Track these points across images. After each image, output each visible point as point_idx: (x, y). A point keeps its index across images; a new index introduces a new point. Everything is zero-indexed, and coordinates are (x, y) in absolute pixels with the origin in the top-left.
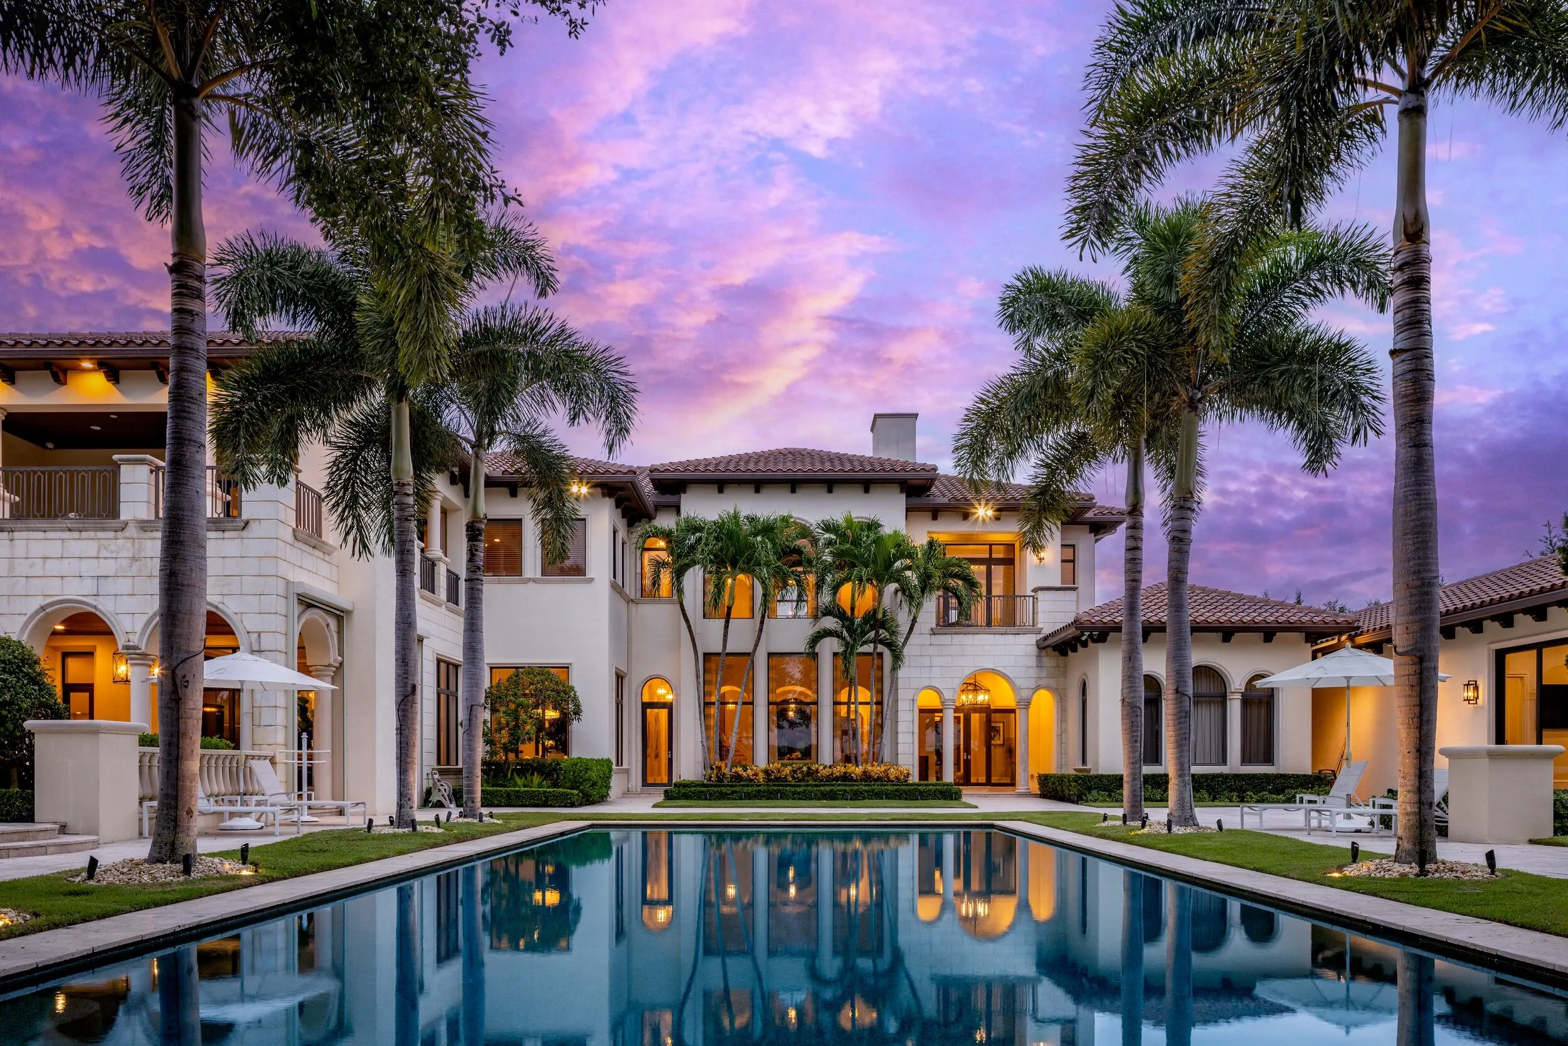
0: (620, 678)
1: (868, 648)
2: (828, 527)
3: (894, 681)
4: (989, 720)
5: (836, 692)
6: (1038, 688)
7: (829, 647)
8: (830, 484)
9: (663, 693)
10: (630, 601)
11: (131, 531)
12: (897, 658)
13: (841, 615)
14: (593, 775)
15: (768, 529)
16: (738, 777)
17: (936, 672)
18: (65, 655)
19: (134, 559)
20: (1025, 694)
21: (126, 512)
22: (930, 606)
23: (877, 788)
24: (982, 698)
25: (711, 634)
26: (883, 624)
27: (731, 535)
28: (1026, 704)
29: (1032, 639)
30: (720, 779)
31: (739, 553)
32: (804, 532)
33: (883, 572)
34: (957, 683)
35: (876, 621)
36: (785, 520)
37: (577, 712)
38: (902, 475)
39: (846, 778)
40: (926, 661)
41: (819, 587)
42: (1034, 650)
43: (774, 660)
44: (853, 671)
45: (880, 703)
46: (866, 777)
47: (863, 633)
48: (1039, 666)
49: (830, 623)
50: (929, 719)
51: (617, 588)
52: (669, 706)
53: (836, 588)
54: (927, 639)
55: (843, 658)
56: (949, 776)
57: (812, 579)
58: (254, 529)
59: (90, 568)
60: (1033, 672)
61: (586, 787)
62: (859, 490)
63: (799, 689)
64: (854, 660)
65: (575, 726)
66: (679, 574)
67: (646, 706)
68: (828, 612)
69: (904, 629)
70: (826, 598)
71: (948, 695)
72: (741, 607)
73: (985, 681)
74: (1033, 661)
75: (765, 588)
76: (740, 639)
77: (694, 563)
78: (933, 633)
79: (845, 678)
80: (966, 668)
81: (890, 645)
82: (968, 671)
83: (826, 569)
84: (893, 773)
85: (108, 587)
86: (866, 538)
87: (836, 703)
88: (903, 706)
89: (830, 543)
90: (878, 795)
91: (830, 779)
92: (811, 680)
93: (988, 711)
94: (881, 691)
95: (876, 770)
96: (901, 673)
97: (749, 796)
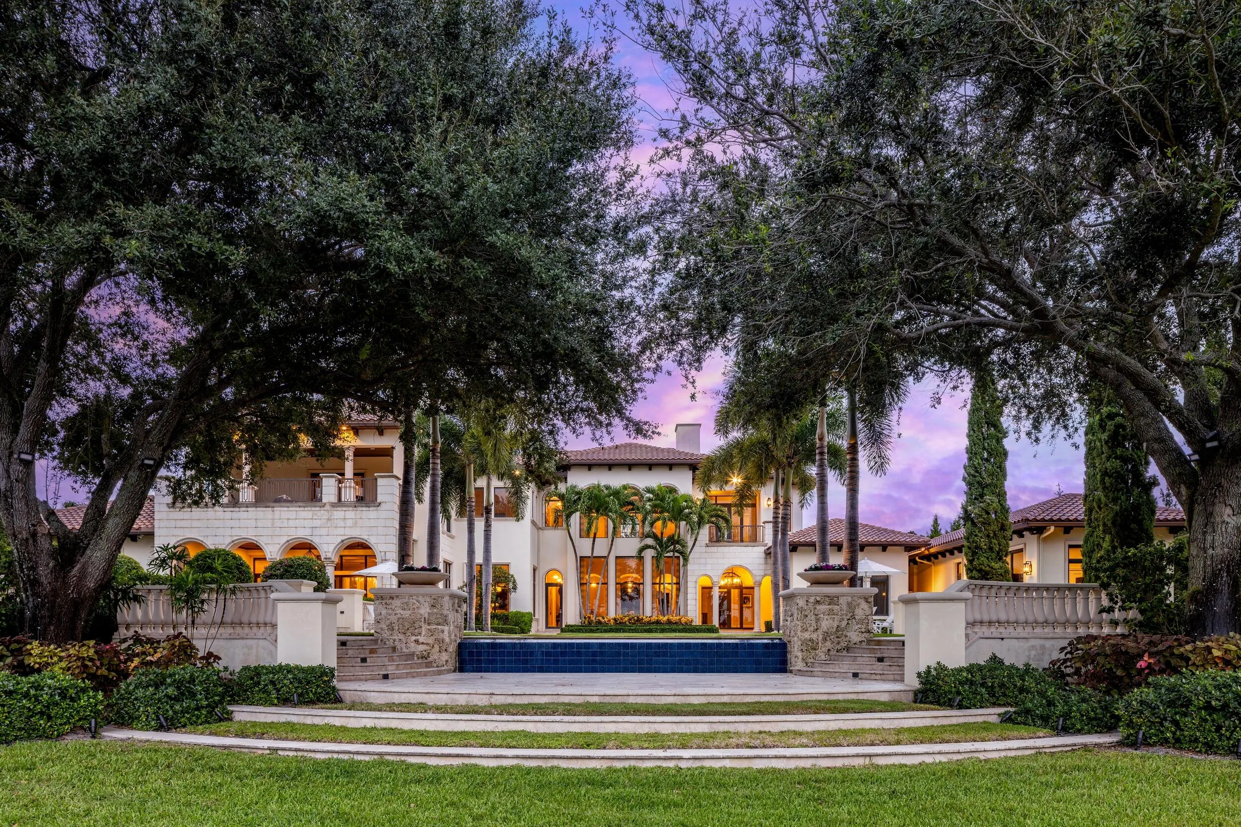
0: (534, 570)
1: (671, 554)
2: (649, 490)
3: (685, 572)
4: (741, 593)
5: (653, 578)
6: (765, 575)
7: (649, 554)
8: (650, 466)
9: (557, 578)
10: (539, 529)
11: (328, 507)
12: (686, 560)
13: (655, 537)
14: (526, 619)
15: (616, 493)
16: (599, 622)
17: (709, 567)
18: (255, 559)
19: (329, 519)
20: (758, 579)
21: (325, 499)
22: (705, 532)
23: (674, 627)
24: (736, 581)
25: (585, 547)
26: (678, 542)
27: (597, 497)
28: (760, 584)
29: (763, 549)
30: (590, 623)
31: (600, 506)
32: (637, 492)
33: (678, 514)
34: (721, 572)
35: (674, 540)
36: (625, 487)
37: (515, 588)
38: (690, 462)
39: (658, 622)
40: (703, 561)
41: (643, 522)
42: (763, 555)
43: (619, 560)
44: (661, 567)
45: (678, 583)
46: (669, 622)
47: (667, 547)
48: (766, 563)
49: (650, 541)
50: (706, 592)
51: (533, 523)
52: (561, 586)
53: (652, 524)
54: (704, 549)
55: (657, 559)
56: (716, 622)
57: (640, 517)
58: (383, 506)
59: (308, 523)
60: (762, 567)
61: (522, 625)
62: (667, 469)
63: (635, 575)
64: (662, 562)
65: (512, 596)
66: (568, 516)
67: (548, 585)
68: (648, 536)
69: (690, 544)
70: (647, 529)
71: (715, 579)
72: (601, 532)
73: (739, 572)
74: (762, 561)
75: (614, 524)
76: (601, 549)
77: (577, 510)
78: (707, 546)
79: (658, 572)
80: (726, 564)
81: (681, 553)
82: (726, 567)
83: (647, 513)
84: (683, 620)
85: (316, 532)
86: (669, 497)
87: (654, 584)
88: (690, 585)
89: (650, 500)
90: (674, 631)
91: (649, 623)
92: (640, 571)
93: (741, 588)
94: (678, 577)
95: (674, 618)
96: (689, 567)
97: (606, 631)
